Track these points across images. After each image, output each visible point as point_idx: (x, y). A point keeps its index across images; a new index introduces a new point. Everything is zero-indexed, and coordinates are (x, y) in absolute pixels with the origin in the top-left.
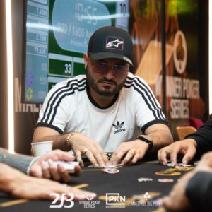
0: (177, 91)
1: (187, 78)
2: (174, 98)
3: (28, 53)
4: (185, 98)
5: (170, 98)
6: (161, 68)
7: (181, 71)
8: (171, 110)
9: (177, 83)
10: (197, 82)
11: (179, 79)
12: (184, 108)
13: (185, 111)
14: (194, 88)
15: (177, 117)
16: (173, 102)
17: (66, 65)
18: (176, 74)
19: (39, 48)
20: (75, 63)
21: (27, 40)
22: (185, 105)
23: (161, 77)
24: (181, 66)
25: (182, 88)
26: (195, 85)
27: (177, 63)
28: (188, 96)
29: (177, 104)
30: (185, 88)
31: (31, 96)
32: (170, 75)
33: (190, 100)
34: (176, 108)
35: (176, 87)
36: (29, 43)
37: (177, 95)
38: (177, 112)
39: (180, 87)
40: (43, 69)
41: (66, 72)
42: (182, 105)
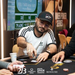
0: (59, 17)
1: (62, 12)
2: (58, 20)
3: (8, 14)
4: (62, 19)
5: (56, 20)
6: (53, 10)
7: (60, 10)
8: (57, 24)
9: (59, 14)
10: (66, 13)
11: (60, 13)
12: (61, 23)
13: (62, 24)
14: (65, 16)
15: (59, 26)
16: (57, 21)
17: (21, 17)
18: (59, 11)
19: (12, 12)
20: (24, 16)
21: (8, 10)
22: (61, 22)
23: (53, 13)
24: (60, 8)
25: (61, 16)
26: (65, 14)
27: (59, 7)
28: (63, 19)
29: (59, 22)
30: (62, 16)
31: (9, 29)
32: (56, 12)
33: (63, 20)
34: (58, 23)
35: (59, 16)
36: (8, 11)
37: (59, 19)
38: (59, 25)
39: (60, 16)
40: (13, 19)
41: (21, 19)
42: (60, 22)
